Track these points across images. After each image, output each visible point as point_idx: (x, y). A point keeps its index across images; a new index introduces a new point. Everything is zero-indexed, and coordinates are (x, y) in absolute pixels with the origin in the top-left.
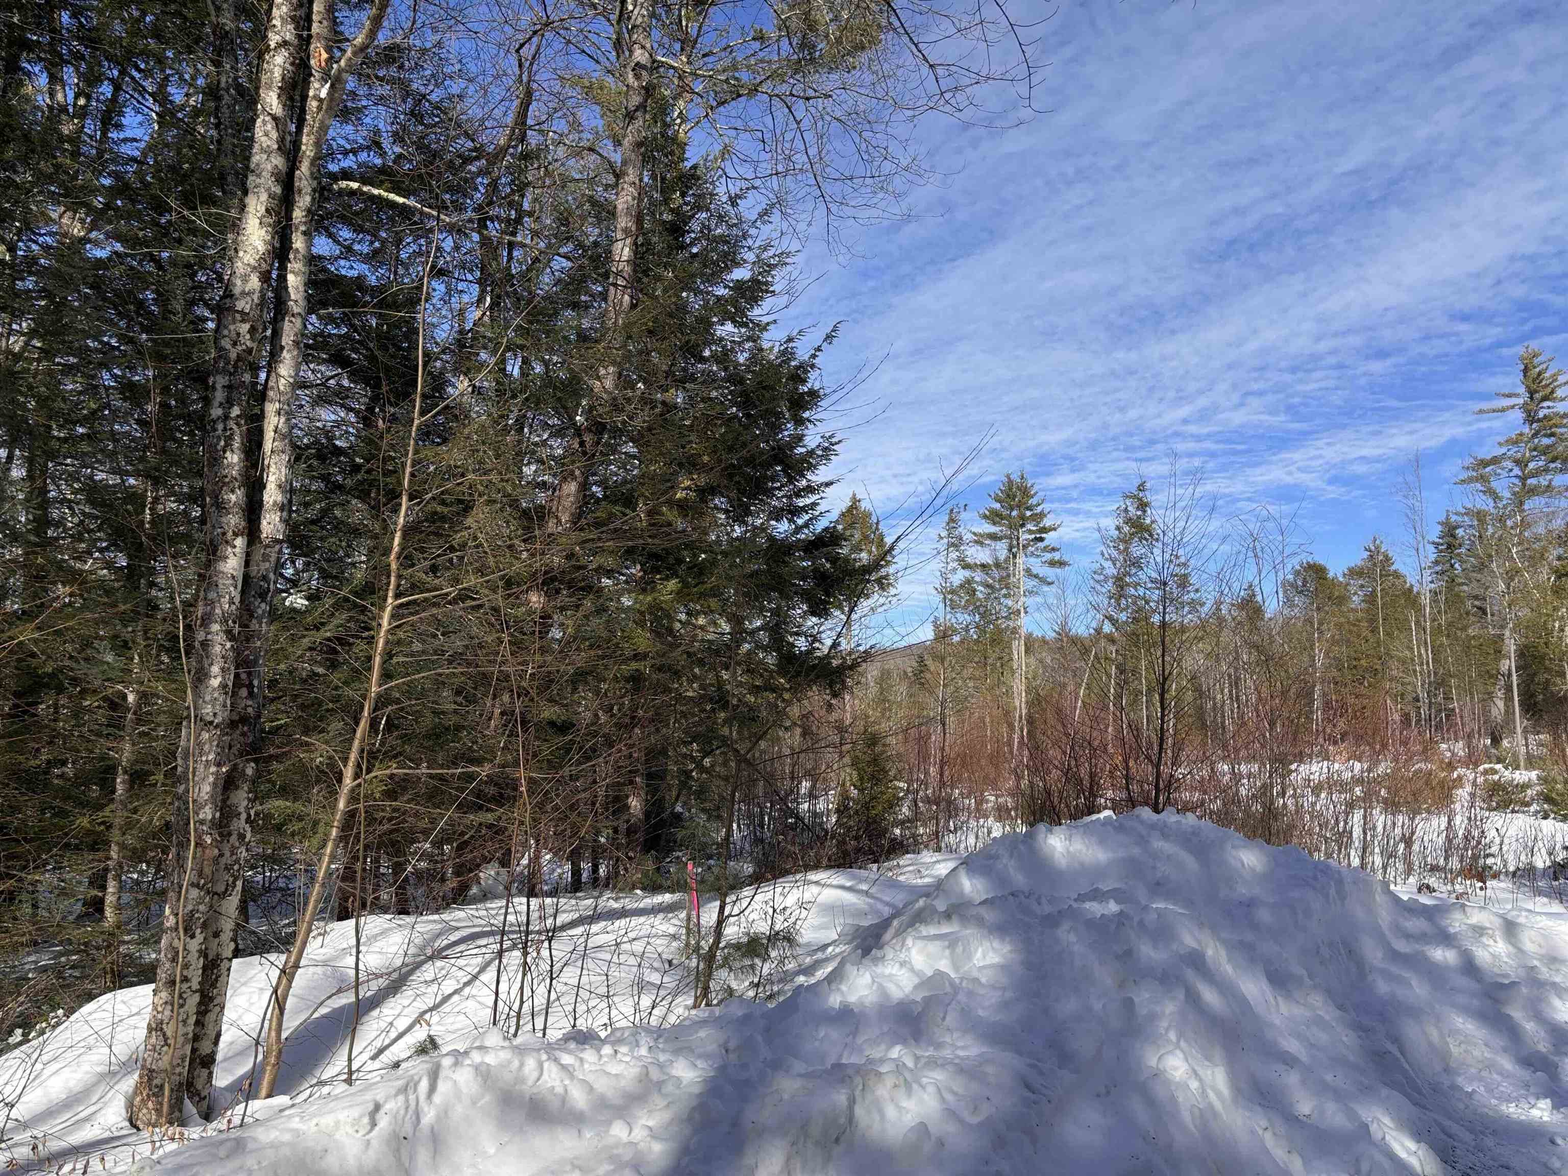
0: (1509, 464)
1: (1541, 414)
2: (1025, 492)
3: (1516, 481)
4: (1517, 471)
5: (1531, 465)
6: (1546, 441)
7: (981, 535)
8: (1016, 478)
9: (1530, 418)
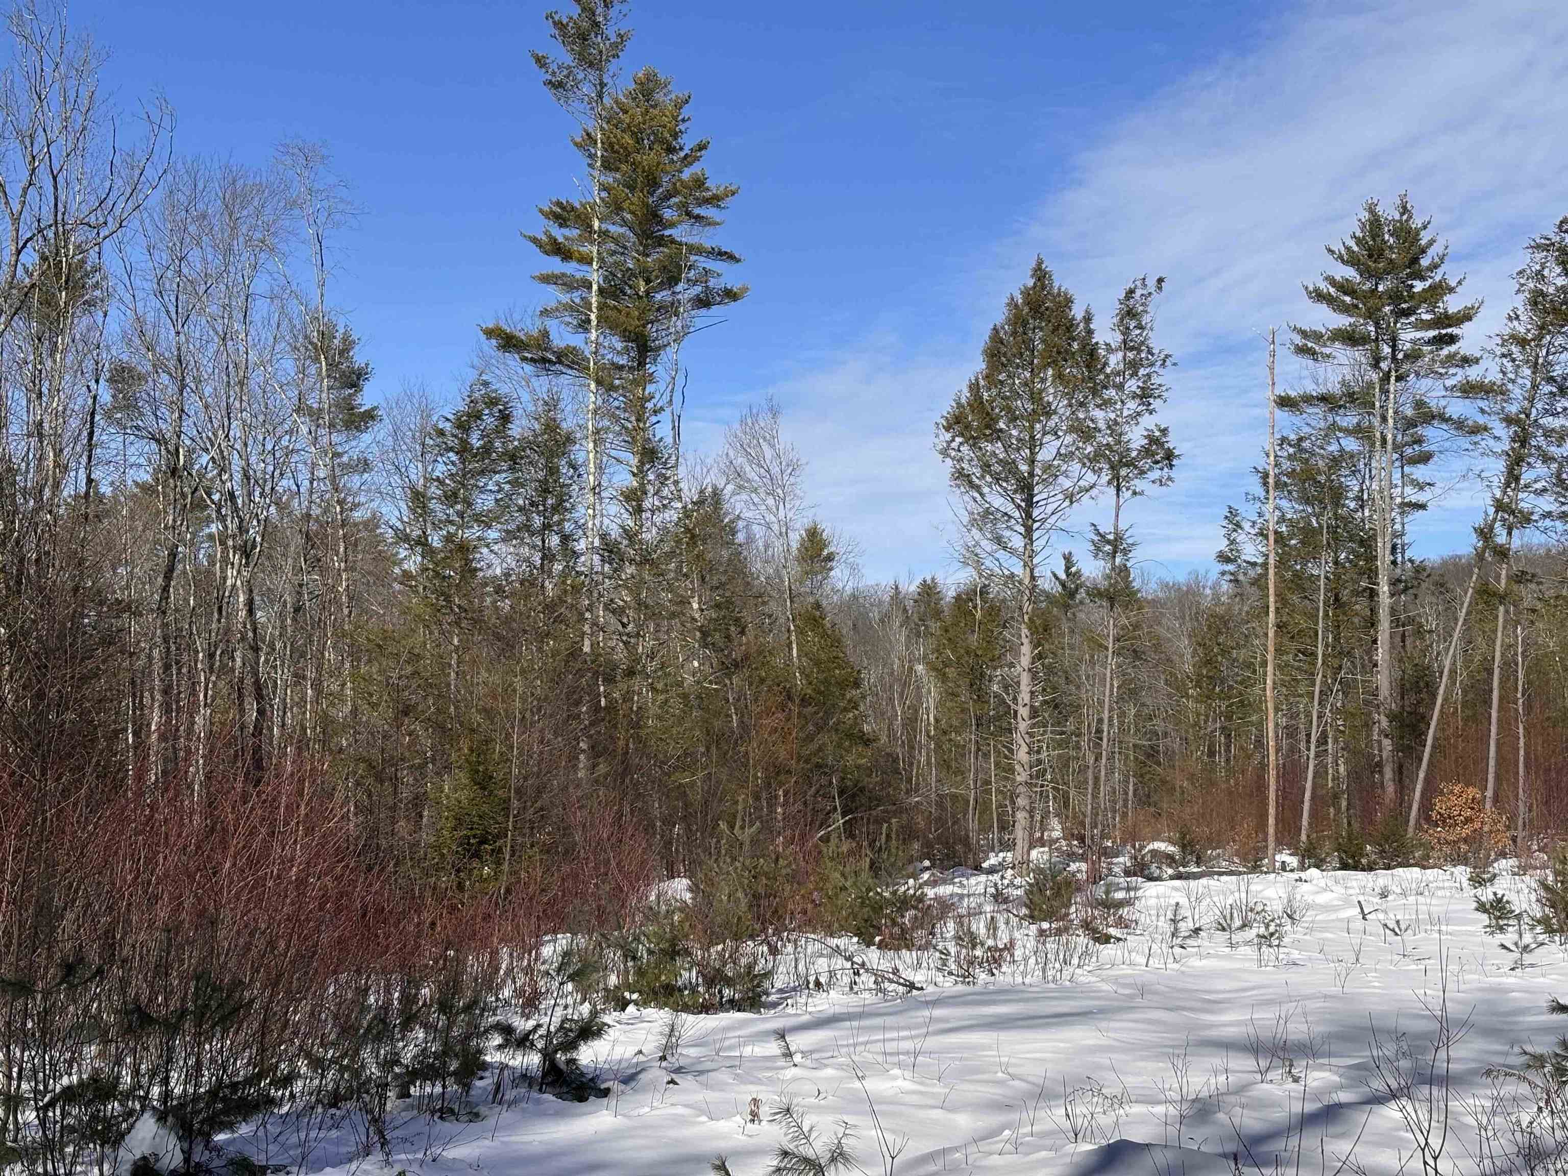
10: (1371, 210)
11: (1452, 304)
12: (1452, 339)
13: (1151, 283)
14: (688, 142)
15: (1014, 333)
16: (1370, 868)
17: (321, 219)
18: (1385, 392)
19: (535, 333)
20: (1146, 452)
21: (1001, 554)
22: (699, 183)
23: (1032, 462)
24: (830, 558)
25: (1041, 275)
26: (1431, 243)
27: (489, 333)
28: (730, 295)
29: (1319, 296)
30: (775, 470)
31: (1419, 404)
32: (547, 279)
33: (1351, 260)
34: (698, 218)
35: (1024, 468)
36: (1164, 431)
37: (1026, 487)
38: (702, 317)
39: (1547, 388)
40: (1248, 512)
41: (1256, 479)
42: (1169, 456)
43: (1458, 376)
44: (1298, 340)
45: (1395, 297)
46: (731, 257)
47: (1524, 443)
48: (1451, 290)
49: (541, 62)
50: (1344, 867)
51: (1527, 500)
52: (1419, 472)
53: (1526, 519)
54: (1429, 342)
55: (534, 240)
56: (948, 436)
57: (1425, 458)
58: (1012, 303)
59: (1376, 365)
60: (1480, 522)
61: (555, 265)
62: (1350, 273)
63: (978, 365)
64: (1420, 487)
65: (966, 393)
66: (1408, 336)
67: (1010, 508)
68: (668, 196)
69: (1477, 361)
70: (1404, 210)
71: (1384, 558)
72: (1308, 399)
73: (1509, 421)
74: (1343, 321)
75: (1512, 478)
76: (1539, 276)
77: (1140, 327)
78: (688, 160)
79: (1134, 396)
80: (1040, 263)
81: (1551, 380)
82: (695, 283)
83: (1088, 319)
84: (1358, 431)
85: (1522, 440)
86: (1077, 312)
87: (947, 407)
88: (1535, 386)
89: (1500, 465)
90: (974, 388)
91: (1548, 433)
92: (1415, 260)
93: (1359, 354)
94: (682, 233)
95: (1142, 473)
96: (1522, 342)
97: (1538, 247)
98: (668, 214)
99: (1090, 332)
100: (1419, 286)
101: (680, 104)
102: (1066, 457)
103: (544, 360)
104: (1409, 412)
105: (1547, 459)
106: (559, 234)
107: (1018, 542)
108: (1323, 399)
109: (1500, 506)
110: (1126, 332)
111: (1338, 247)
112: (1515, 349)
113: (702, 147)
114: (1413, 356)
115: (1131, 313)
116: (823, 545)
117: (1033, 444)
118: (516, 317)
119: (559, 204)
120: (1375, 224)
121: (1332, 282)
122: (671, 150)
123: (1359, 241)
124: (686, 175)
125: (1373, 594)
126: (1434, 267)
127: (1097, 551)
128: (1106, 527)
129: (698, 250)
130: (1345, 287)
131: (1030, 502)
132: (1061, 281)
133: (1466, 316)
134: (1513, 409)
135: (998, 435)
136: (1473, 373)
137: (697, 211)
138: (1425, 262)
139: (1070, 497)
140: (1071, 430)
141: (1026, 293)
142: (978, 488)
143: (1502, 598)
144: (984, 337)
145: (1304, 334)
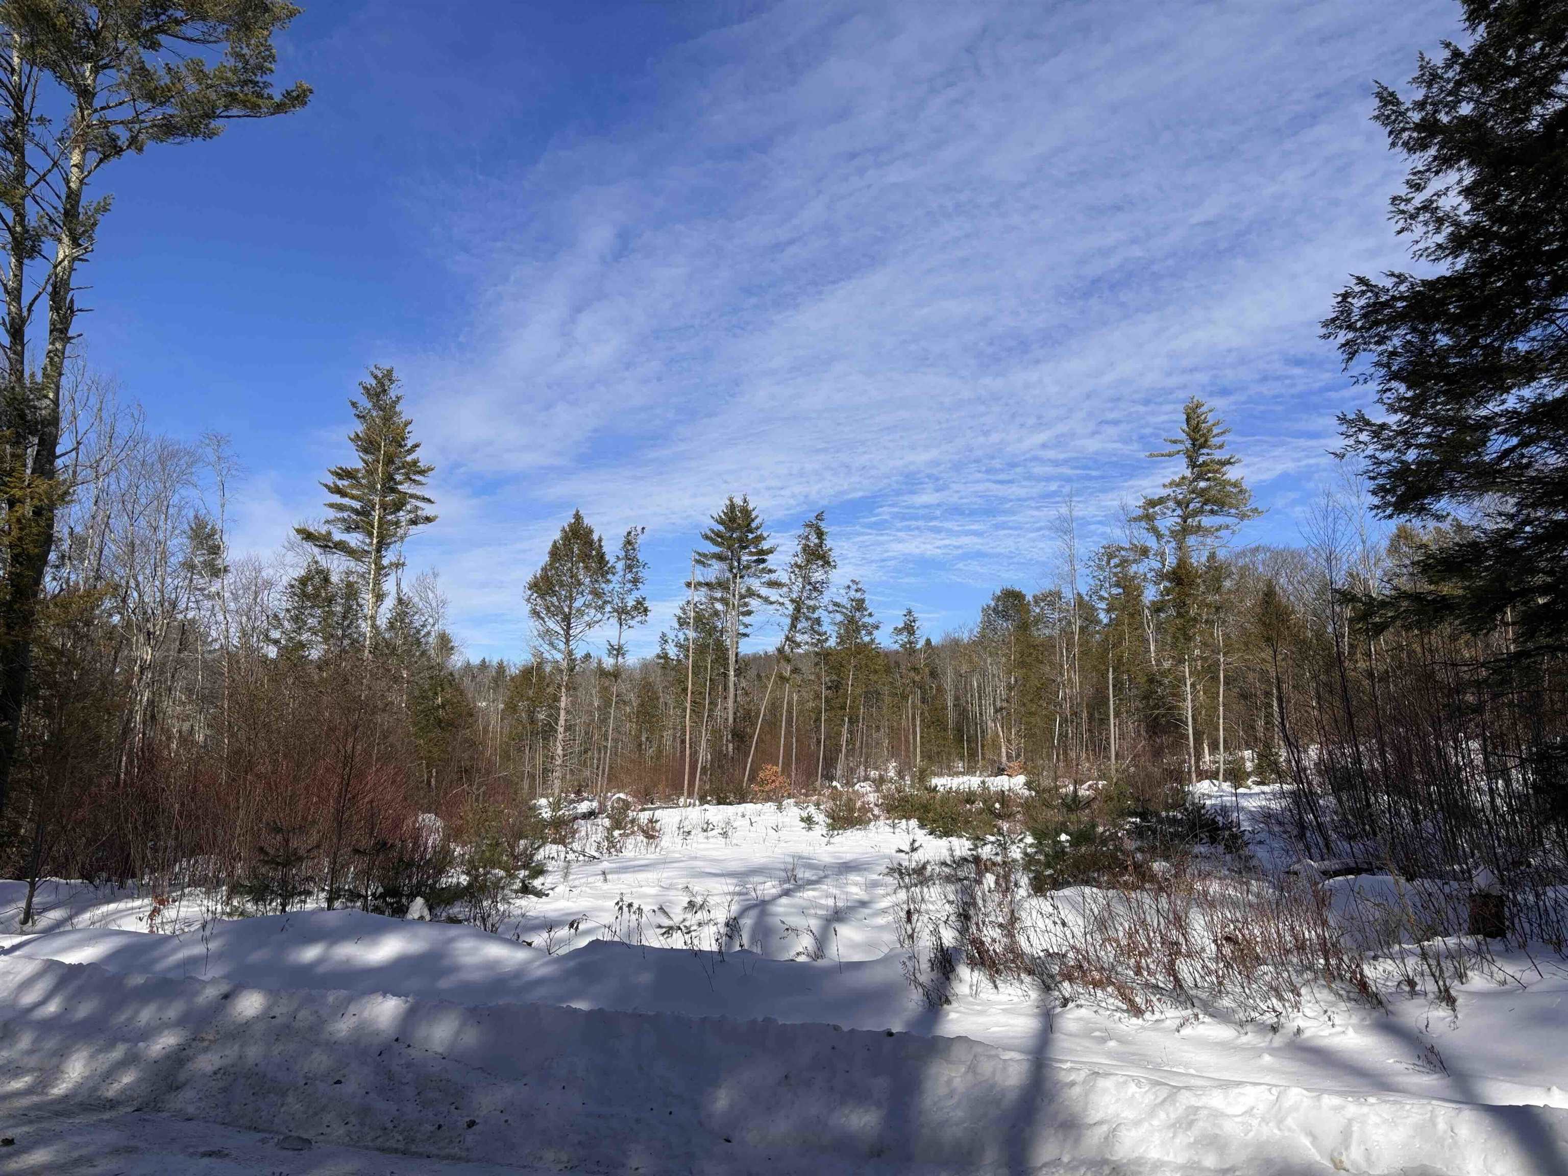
0: (1171, 504)
1: (1201, 460)
2: (746, 513)
3: (1179, 520)
4: (1179, 512)
5: (1191, 506)
6: (1202, 484)
7: (705, 556)
8: (738, 501)
9: (1193, 464)
10: (731, 500)
11: (765, 545)
12: (764, 561)
13: (639, 529)
14: (410, 444)
15: (564, 545)
16: (730, 804)
17: (224, 473)
18: (735, 583)
19: (324, 532)
20: (635, 608)
21: (554, 652)
22: (415, 463)
23: (570, 607)
24: (452, 648)
25: (578, 517)
26: (757, 517)
27: (299, 531)
28: (428, 519)
29: (707, 537)
30: (434, 605)
31: (749, 589)
32: (331, 506)
33: (721, 522)
34: (414, 481)
35: (567, 610)
36: (644, 599)
37: (567, 619)
38: (414, 529)
39: (808, 587)
40: (671, 635)
41: (676, 619)
42: (646, 610)
43: (767, 577)
44: (697, 557)
45: (740, 540)
46: (429, 501)
47: (799, 611)
48: (764, 539)
49: (354, 405)
50: (719, 803)
51: (799, 638)
52: (746, 619)
53: (798, 645)
54: (755, 561)
55: (326, 486)
56: (529, 592)
57: (749, 613)
58: (563, 530)
59: (731, 571)
60: (779, 645)
61: (337, 499)
62: (721, 528)
63: (547, 558)
64: (746, 626)
65: (539, 572)
66: (745, 558)
67: (558, 629)
68: (398, 469)
69: (775, 571)
70: (745, 501)
71: (732, 659)
72: (700, 584)
73: (792, 601)
74: (717, 550)
75: (793, 626)
76: (807, 538)
77: (634, 549)
78: (410, 451)
79: (630, 581)
80: (578, 512)
81: (810, 583)
82: (410, 512)
83: (600, 540)
84: (723, 601)
85: (798, 609)
86: (595, 537)
87: (529, 578)
88: (804, 587)
89: (788, 621)
90: (544, 569)
91: (808, 608)
92: (749, 524)
93: (724, 566)
94: (404, 488)
95: (633, 617)
96: (799, 567)
97: (807, 525)
98: (398, 477)
99: (601, 546)
100: (750, 536)
101: (407, 424)
102: (588, 606)
103: (327, 546)
104: (743, 591)
105: (808, 619)
106: (340, 483)
107: (562, 646)
108: (707, 584)
109: (787, 638)
110: (627, 551)
111: (716, 516)
112: (797, 570)
113: (417, 446)
114: (747, 567)
115: (629, 542)
116: (449, 641)
117: (571, 599)
118: (310, 522)
119: (341, 469)
120: (732, 507)
121: (713, 531)
122: (401, 446)
123: (725, 514)
124: (409, 459)
125: (725, 675)
126: (757, 528)
127: (610, 653)
128: (615, 642)
129: (412, 496)
130: (718, 534)
131: (569, 628)
132: (587, 521)
133: (771, 551)
134: (794, 596)
135: (554, 593)
136: (773, 576)
137: (413, 477)
138: (754, 525)
139: (589, 625)
140: (591, 593)
141: (570, 525)
142: (543, 619)
143: (788, 680)
144: (548, 546)
145: (699, 554)
